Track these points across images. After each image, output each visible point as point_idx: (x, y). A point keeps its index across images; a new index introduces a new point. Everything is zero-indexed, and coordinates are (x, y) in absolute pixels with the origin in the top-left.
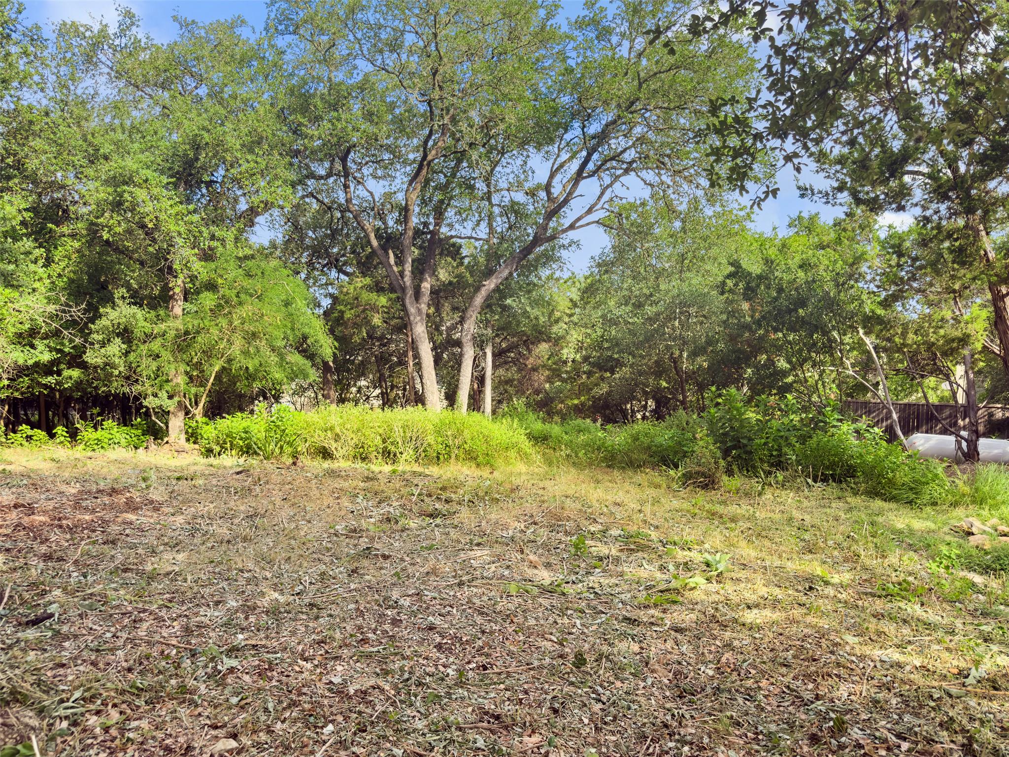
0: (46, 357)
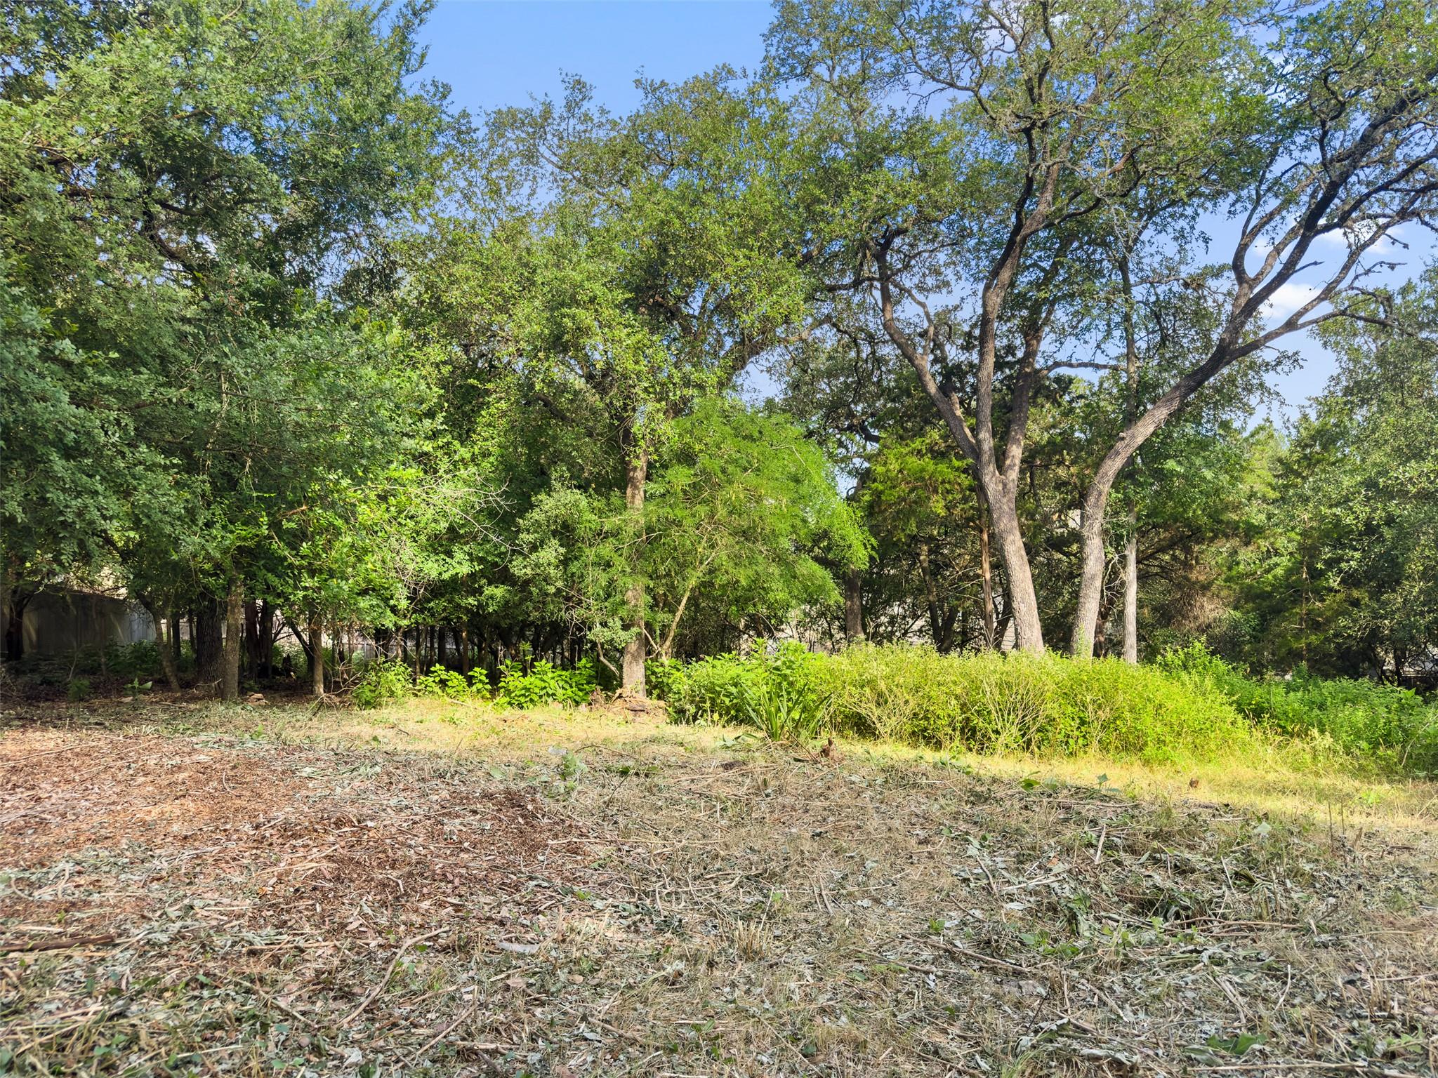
0: (465, 569)
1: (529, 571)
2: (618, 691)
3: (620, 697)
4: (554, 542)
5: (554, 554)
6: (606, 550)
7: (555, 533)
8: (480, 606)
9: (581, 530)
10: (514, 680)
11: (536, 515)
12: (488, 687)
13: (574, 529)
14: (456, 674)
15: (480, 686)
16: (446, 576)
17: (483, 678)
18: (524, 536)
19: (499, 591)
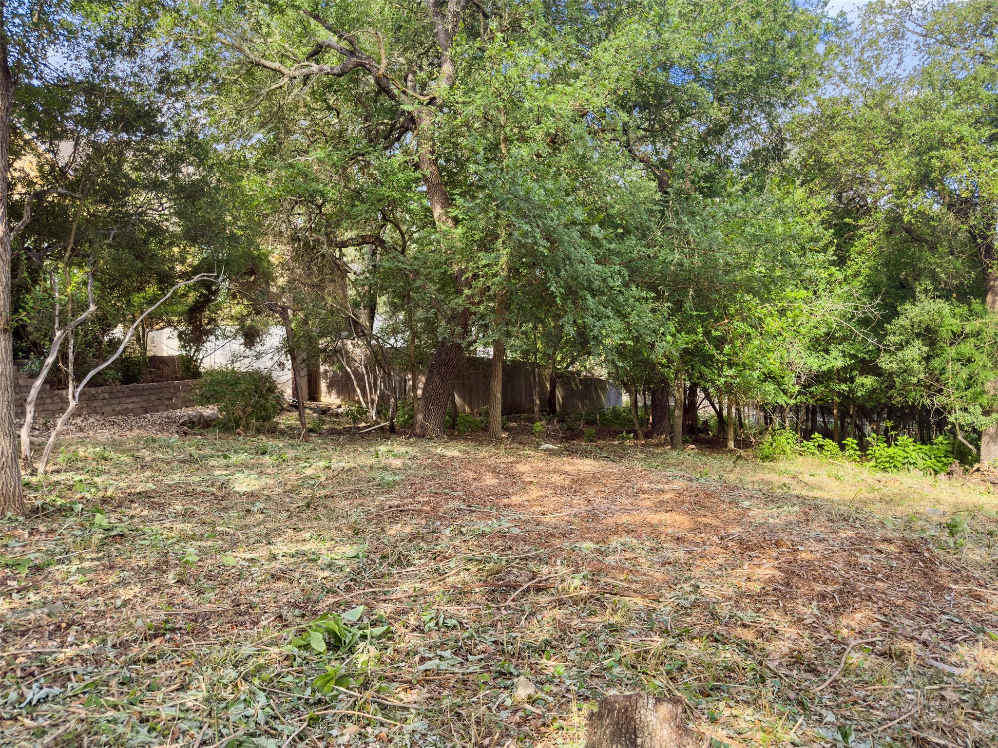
0: (839, 363)
1: (894, 365)
2: (976, 466)
3: (978, 470)
4: (918, 343)
5: (918, 352)
6: (967, 348)
7: (918, 335)
8: (851, 391)
9: (944, 333)
10: (880, 449)
11: (902, 321)
12: (859, 453)
13: (936, 332)
14: (831, 441)
15: (852, 452)
16: (825, 368)
17: (855, 446)
18: (891, 338)
19: (869, 381)
